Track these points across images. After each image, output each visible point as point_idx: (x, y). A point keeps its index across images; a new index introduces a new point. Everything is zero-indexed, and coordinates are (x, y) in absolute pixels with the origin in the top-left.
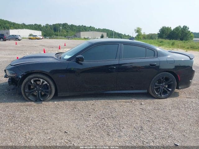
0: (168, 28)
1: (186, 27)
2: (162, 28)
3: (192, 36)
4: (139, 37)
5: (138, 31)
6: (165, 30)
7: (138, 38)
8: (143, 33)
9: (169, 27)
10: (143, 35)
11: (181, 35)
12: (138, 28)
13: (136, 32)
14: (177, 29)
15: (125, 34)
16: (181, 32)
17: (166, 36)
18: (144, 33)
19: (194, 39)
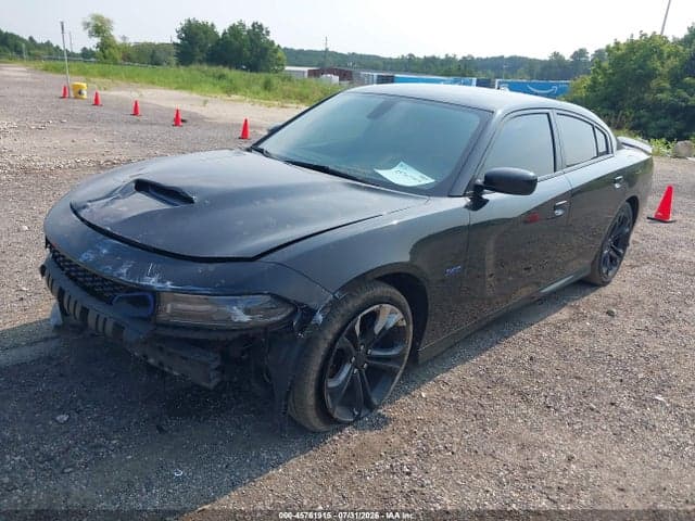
0: (205, 25)
1: (261, 27)
2: (184, 23)
3: (279, 59)
4: (107, 52)
5: (99, 28)
6: (196, 34)
7: (105, 57)
8: (119, 40)
9: (210, 24)
10: (122, 45)
11: (248, 53)
12: (97, 18)
13: (91, 35)
14: (235, 31)
15: (31, 38)
16: (249, 43)
17: (205, 55)
18: (124, 38)
19: (287, 68)
